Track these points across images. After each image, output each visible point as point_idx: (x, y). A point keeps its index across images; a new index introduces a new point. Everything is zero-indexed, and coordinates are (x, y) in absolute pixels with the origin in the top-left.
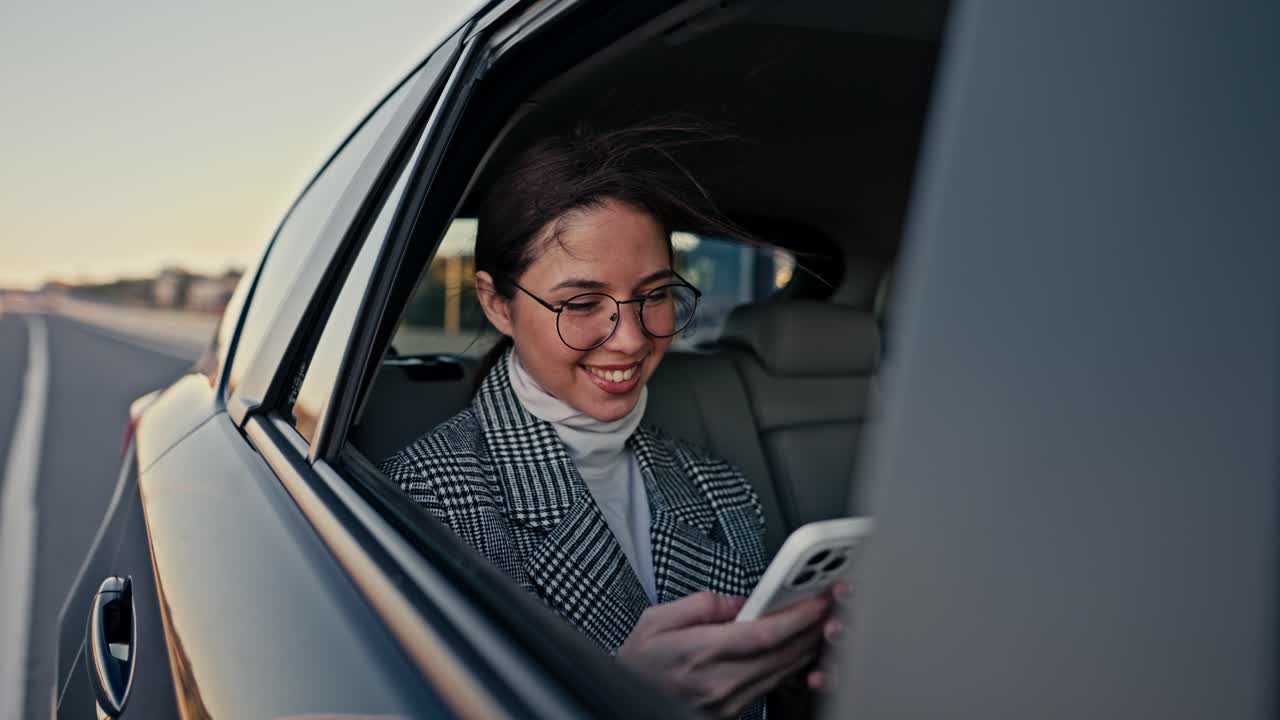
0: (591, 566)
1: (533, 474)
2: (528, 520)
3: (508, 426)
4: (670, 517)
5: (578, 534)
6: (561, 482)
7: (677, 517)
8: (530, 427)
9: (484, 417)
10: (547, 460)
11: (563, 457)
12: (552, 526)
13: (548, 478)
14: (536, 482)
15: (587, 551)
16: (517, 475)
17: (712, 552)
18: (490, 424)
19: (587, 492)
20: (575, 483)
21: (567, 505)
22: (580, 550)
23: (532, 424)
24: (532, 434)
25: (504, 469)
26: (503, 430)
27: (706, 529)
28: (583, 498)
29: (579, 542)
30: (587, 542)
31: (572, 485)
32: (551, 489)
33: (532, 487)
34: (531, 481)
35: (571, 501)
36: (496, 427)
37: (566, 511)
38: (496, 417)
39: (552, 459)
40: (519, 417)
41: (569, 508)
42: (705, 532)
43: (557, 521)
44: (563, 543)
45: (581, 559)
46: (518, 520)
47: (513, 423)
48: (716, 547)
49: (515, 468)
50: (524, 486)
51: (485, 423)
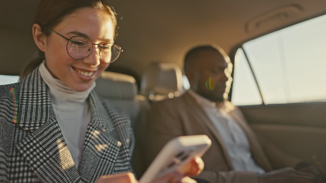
0: (48, 146)
1: (33, 110)
2: (24, 127)
3: (30, 91)
4: (97, 122)
5: (45, 133)
6: (44, 114)
7: (100, 123)
8: (39, 92)
9: (22, 87)
10: (42, 105)
11: (49, 104)
12: (34, 130)
13: (39, 112)
14: (34, 113)
15: (48, 140)
16: (26, 110)
17: (109, 139)
18: (23, 89)
19: (54, 118)
20: (50, 114)
21: (43, 122)
22: (45, 140)
23: (40, 91)
24: (39, 95)
25: (22, 107)
26: (28, 93)
27: (109, 131)
28: (52, 120)
29: (45, 137)
30: (49, 137)
31: (49, 115)
32: (39, 116)
33: (31, 115)
34: (31, 112)
35: (46, 121)
36: (25, 91)
37: (42, 124)
38: (27, 87)
39: (44, 105)
40: (36, 88)
41: (44, 123)
42: (109, 132)
43: (37, 128)
44: (37, 137)
45: (44, 143)
46: (19, 127)
47: (33, 90)
48: (111, 138)
49: (27, 107)
50: (28, 114)
51: (22, 89)
